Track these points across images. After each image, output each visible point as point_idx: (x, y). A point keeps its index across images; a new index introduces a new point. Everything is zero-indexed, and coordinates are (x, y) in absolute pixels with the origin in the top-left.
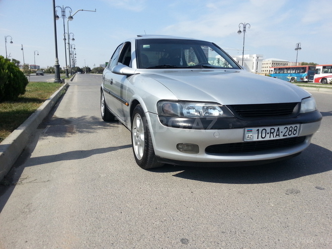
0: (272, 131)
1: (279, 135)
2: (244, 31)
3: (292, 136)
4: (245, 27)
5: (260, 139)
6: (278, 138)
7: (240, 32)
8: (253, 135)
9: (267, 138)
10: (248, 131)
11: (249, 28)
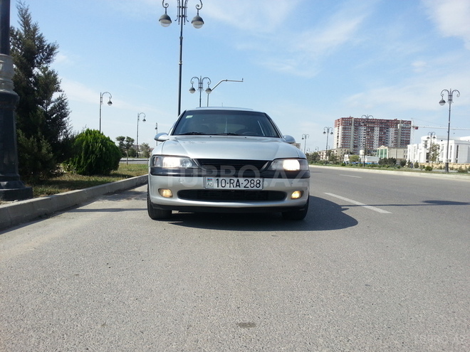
0: (232, 181)
1: (239, 186)
2: (450, 100)
3: (255, 188)
4: (451, 96)
5: (220, 188)
6: (238, 188)
7: (443, 102)
8: (213, 184)
9: (227, 187)
10: (208, 180)
11: (458, 96)
